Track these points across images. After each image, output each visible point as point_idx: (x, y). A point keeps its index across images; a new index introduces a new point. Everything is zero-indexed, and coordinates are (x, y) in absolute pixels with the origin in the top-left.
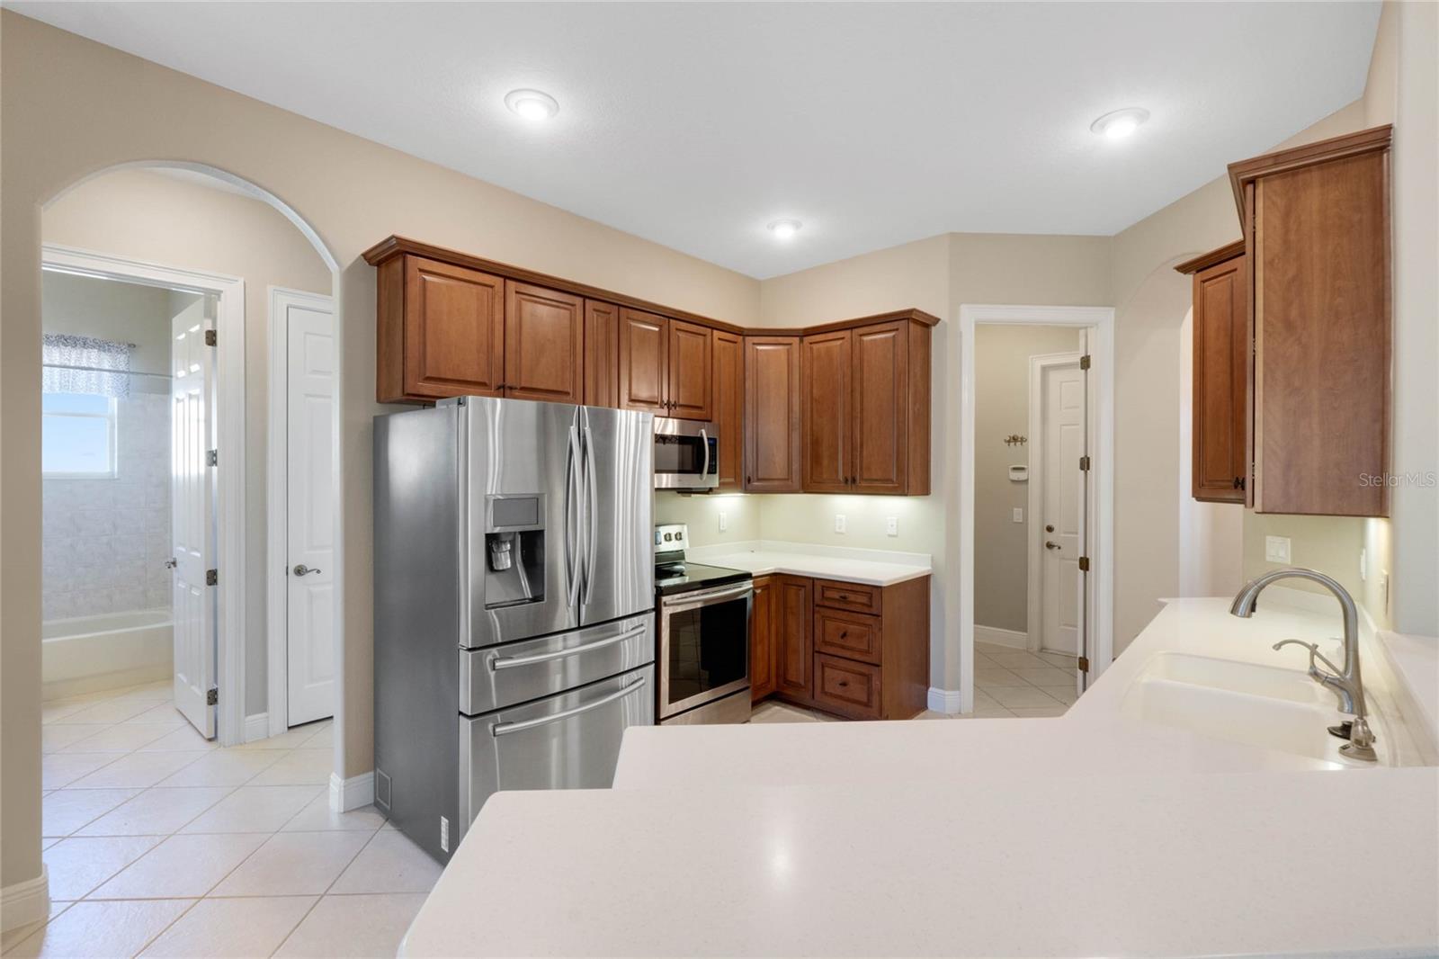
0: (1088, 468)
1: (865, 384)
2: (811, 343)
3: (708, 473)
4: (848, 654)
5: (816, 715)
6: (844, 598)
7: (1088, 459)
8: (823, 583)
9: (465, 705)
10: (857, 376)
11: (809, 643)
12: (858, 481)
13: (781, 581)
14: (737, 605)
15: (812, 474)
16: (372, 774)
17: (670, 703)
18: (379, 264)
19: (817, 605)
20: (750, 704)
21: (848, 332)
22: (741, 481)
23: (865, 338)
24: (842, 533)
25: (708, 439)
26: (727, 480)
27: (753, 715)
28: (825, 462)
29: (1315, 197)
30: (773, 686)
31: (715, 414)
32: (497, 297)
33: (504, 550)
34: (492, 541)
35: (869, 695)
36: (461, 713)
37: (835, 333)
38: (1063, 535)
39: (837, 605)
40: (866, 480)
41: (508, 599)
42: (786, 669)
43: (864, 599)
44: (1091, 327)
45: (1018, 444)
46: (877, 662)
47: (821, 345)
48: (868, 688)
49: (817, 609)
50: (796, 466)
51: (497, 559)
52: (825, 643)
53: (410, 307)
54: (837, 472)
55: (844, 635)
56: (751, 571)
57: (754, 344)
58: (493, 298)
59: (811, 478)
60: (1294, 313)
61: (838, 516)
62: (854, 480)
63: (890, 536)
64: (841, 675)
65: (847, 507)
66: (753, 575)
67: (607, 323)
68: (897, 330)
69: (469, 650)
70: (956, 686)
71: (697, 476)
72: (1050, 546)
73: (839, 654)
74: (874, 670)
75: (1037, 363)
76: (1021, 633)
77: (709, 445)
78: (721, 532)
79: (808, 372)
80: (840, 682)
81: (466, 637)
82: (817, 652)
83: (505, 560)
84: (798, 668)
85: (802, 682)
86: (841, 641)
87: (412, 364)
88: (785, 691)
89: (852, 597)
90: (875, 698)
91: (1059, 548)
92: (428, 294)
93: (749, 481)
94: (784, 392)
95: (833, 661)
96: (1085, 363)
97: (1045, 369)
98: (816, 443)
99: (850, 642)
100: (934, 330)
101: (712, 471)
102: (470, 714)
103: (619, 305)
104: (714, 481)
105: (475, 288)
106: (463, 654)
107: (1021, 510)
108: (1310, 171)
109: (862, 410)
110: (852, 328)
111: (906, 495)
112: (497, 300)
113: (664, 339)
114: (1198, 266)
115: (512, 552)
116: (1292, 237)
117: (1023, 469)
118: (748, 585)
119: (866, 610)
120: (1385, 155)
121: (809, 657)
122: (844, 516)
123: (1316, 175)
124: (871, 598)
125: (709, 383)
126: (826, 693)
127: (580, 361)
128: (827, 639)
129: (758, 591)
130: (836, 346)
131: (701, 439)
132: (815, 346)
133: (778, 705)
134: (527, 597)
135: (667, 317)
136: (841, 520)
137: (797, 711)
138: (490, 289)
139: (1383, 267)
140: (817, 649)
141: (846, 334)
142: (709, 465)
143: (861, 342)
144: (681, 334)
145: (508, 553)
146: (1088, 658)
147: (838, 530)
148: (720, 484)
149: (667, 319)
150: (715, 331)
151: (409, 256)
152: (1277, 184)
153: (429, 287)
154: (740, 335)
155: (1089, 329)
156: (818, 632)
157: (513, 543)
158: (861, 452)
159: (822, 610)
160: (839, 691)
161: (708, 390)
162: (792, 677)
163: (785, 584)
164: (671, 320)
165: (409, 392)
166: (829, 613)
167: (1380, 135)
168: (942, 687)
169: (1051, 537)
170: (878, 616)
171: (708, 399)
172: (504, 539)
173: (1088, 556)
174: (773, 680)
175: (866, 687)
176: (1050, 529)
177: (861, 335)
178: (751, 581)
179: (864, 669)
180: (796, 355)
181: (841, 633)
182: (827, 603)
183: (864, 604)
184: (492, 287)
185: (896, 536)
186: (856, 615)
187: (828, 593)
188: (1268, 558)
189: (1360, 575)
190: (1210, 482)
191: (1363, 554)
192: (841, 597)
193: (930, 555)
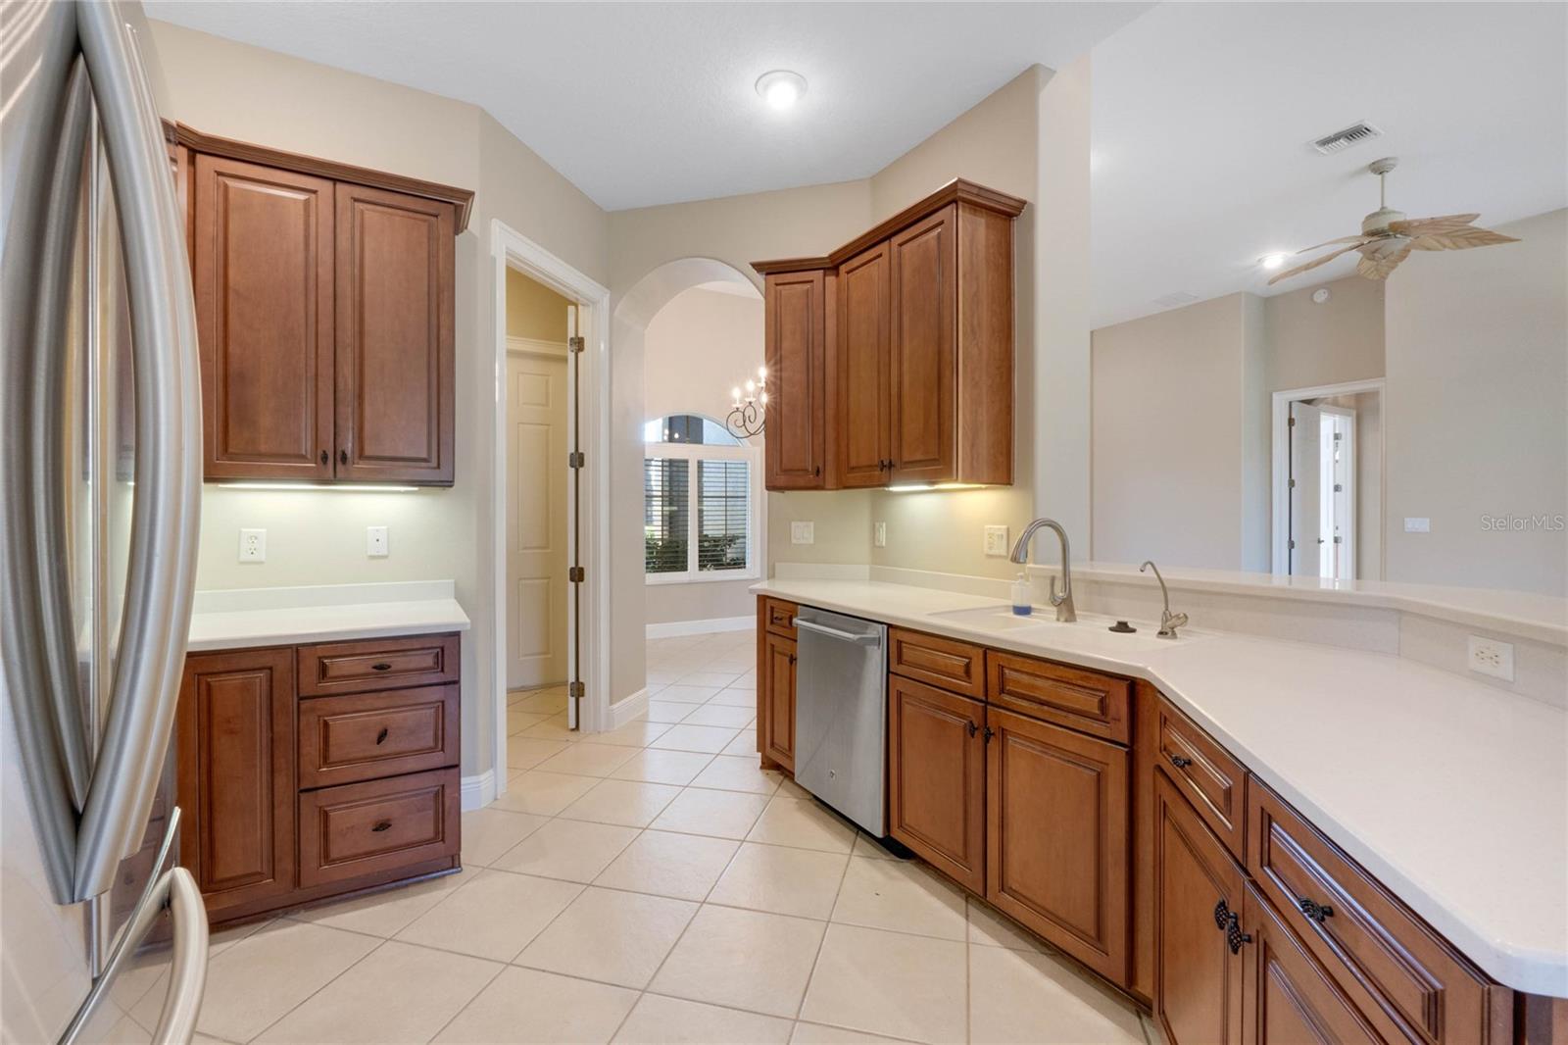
0: (582, 464)
2: (221, 175)
5: (293, 917)
6: (381, 667)
7: (581, 454)
8: (323, 651)
11: (283, 777)
12: (351, 459)
15: (225, 442)
19: (308, 697)
24: (258, 563)
39: (361, 685)
40: (369, 456)
43: (425, 660)
44: (585, 305)
46: (451, 762)
48: (437, 813)
49: (306, 705)
55: (382, 736)
59: (225, 450)
61: (244, 530)
62: (342, 458)
64: (371, 814)
73: (370, 774)
74: (444, 778)
80: (371, 827)
82: (306, 791)
84: (249, 844)
86: (377, 750)
89: (397, 662)
98: (238, 379)
99: (394, 745)
108: (982, 213)
110: (336, 180)
114: (774, 269)
116: (974, 260)
119: (430, 678)
121: (284, 809)
124: (440, 655)
126: (332, 863)
140: (306, 785)
146: (580, 680)
147: (245, 556)
152: (967, 212)
156: (311, 749)
159: (322, 702)
160: (373, 841)
166: (339, 704)
168: (475, 773)
170: (454, 683)
173: (581, 565)
175: (433, 813)
179: (427, 782)
181: (375, 736)
182: (333, 688)
183: (426, 669)
185: (385, 557)
186: (404, 692)
187: (341, 666)
188: (794, 541)
189: (877, 544)
190: (786, 471)
191: (882, 526)
192: (375, 667)
193: (453, 581)
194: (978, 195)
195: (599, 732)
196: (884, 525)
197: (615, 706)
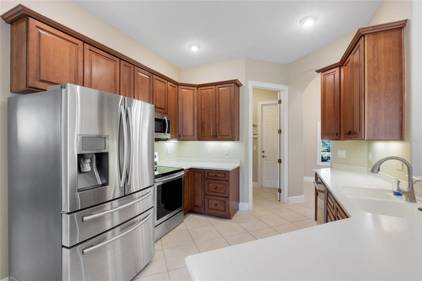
0: (281, 133)
1: (220, 104)
2: (201, 90)
3: (167, 133)
4: (217, 194)
5: (205, 216)
6: (216, 175)
7: (281, 130)
8: (207, 171)
9: (66, 241)
10: (217, 101)
11: (203, 192)
12: (218, 136)
13: (192, 172)
14: (179, 180)
15: (201, 134)
16: (7, 278)
17: (157, 220)
18: (11, 23)
19: (206, 179)
20: (183, 215)
21: (214, 86)
22: (177, 136)
23: (220, 89)
24: (210, 154)
25: (168, 120)
26: (173, 136)
27: (184, 219)
28: (206, 130)
29: (382, 41)
30: (190, 208)
31: (169, 112)
32: (79, 49)
33: (87, 162)
34: (81, 157)
35: (225, 207)
36: (63, 246)
37: (209, 87)
38: (267, 153)
39: (213, 178)
40: (221, 136)
41: (89, 186)
42: (194, 202)
43: (223, 175)
44: (282, 91)
45: (255, 127)
46: (228, 196)
47: (204, 90)
48: (225, 205)
49: (206, 180)
50: (196, 132)
51: (83, 167)
52: (209, 191)
53: (30, 43)
54: (210, 133)
55: (216, 188)
56: (184, 168)
57: (181, 88)
58: (78, 49)
59: (201, 135)
60: (376, 77)
61: (208, 148)
62: (216, 136)
63: (226, 154)
64: (214, 202)
65: (212, 145)
66: (184, 169)
67: (130, 71)
68: (231, 86)
69: (68, 213)
70: (248, 201)
71: (163, 134)
72: (263, 157)
73: (214, 195)
74: (226, 199)
75: (260, 104)
76: (256, 183)
77: (168, 123)
78: (168, 155)
79: (200, 99)
80: (215, 204)
81: (66, 207)
82: (206, 195)
83: (87, 167)
84: (199, 201)
85: (200, 205)
86: (215, 190)
87: (32, 72)
88: (194, 209)
89: (218, 175)
90: (227, 208)
91: (266, 157)
92: (42, 40)
93: (180, 136)
94: (192, 106)
95: (212, 197)
96: (280, 102)
97: (262, 105)
98: (203, 124)
99: (218, 190)
100: (240, 88)
101: (168, 132)
102: (69, 246)
103: (134, 65)
104: (168, 136)
105: (68, 43)
106: (64, 216)
107: (256, 146)
108: (381, 33)
109: (219, 112)
110: (215, 85)
111: (234, 140)
112: (79, 51)
113: (151, 82)
114: (323, 71)
115: (91, 163)
116: (376, 54)
117: (256, 134)
118: (182, 173)
119: (224, 179)
120: (402, 30)
121: (203, 197)
122: (210, 149)
123: (382, 35)
124: (225, 175)
125: (167, 101)
126: (209, 208)
127: (118, 84)
128: (210, 190)
129: (185, 175)
130: (210, 91)
131: (165, 120)
132: (202, 91)
133: (192, 214)
134: (99, 184)
135: (152, 73)
136: (209, 150)
137: (198, 216)
138: (76, 45)
139: (402, 64)
140: (206, 193)
141: (213, 87)
142: (168, 130)
143: (219, 90)
144: (157, 81)
145: (89, 163)
146: (281, 189)
147: (208, 153)
148: (171, 137)
149: (152, 74)
150: (169, 82)
151: (30, 18)
152: (371, 37)
153: (42, 36)
154: (177, 85)
155: (281, 92)
156: (206, 188)
157: (91, 159)
158: (219, 126)
159: (208, 180)
160: (214, 207)
161: (166, 103)
162: (197, 204)
163: (194, 172)
164: (154, 75)
165: (30, 85)
166: (210, 181)
167: (404, 22)
168: (243, 202)
169: (264, 154)
170: (228, 181)
171: (166, 107)
172: (87, 156)
173: (281, 159)
174: (190, 206)
175: (224, 205)
176: (263, 152)
177: (219, 88)
178: (184, 171)
179: (223, 199)
180: (196, 94)
181: (215, 188)
182: (209, 178)
183: (223, 177)
184: (77, 44)
185: (228, 154)
186: (220, 181)
187: (210, 174)
188: (339, 157)
189: (369, 160)
190: (327, 134)
191: (370, 154)
192: (215, 175)
193: (239, 160)
194: (372, 30)
195: (284, 203)
196: (371, 153)
197: (289, 198)
